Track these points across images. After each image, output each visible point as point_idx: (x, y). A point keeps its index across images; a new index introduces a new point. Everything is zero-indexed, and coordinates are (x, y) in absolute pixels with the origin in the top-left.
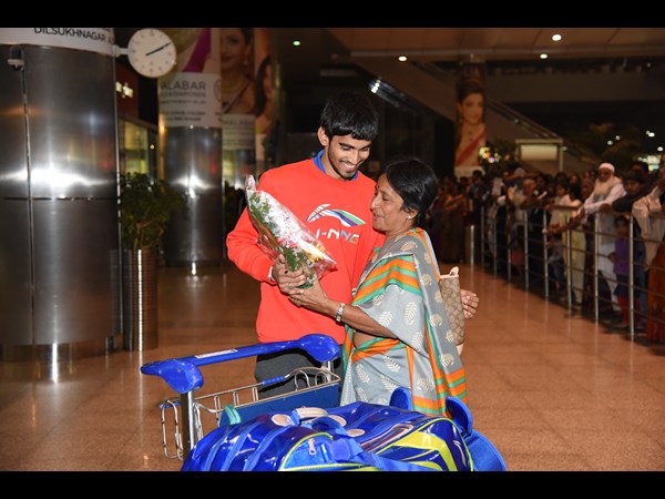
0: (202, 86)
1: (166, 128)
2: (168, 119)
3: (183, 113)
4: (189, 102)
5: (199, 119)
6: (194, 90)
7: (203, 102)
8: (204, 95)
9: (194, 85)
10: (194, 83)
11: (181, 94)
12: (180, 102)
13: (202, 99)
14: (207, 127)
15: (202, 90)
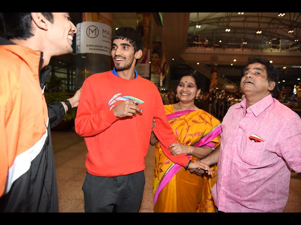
13: (144, 70)
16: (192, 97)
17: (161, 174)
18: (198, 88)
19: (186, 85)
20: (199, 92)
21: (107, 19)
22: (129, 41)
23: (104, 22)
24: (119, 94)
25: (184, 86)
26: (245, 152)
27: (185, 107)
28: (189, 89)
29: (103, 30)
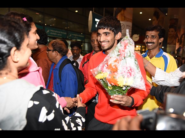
21: (129, 19)
22: (109, 30)
23: (128, 21)
29: (127, 25)
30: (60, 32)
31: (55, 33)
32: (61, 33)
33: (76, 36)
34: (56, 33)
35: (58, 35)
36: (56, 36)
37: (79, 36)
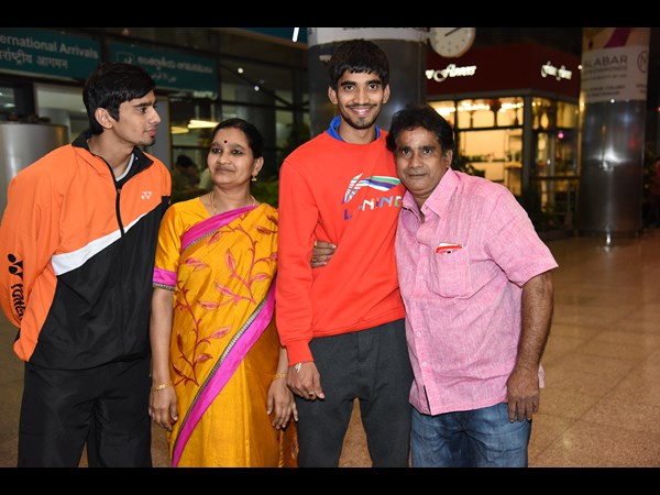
0: (624, 59)
1: (587, 105)
2: (587, 96)
3: (601, 88)
4: (609, 76)
5: (618, 93)
6: (615, 65)
7: (624, 76)
8: (625, 68)
9: (615, 60)
10: (615, 58)
11: (601, 70)
12: (599, 78)
13: (622, 72)
14: (627, 100)
15: (623, 64)
16: (241, 176)
17: (208, 366)
18: (256, 155)
19: (226, 150)
20: (260, 163)
24: (358, 177)
25: (222, 151)
26: (441, 279)
27: (232, 201)
28: (232, 158)
30: (52, 47)
31: (20, 53)
32: (63, 48)
33: (164, 69)
34: (26, 50)
35: (42, 61)
36: (26, 67)
37: (181, 66)
